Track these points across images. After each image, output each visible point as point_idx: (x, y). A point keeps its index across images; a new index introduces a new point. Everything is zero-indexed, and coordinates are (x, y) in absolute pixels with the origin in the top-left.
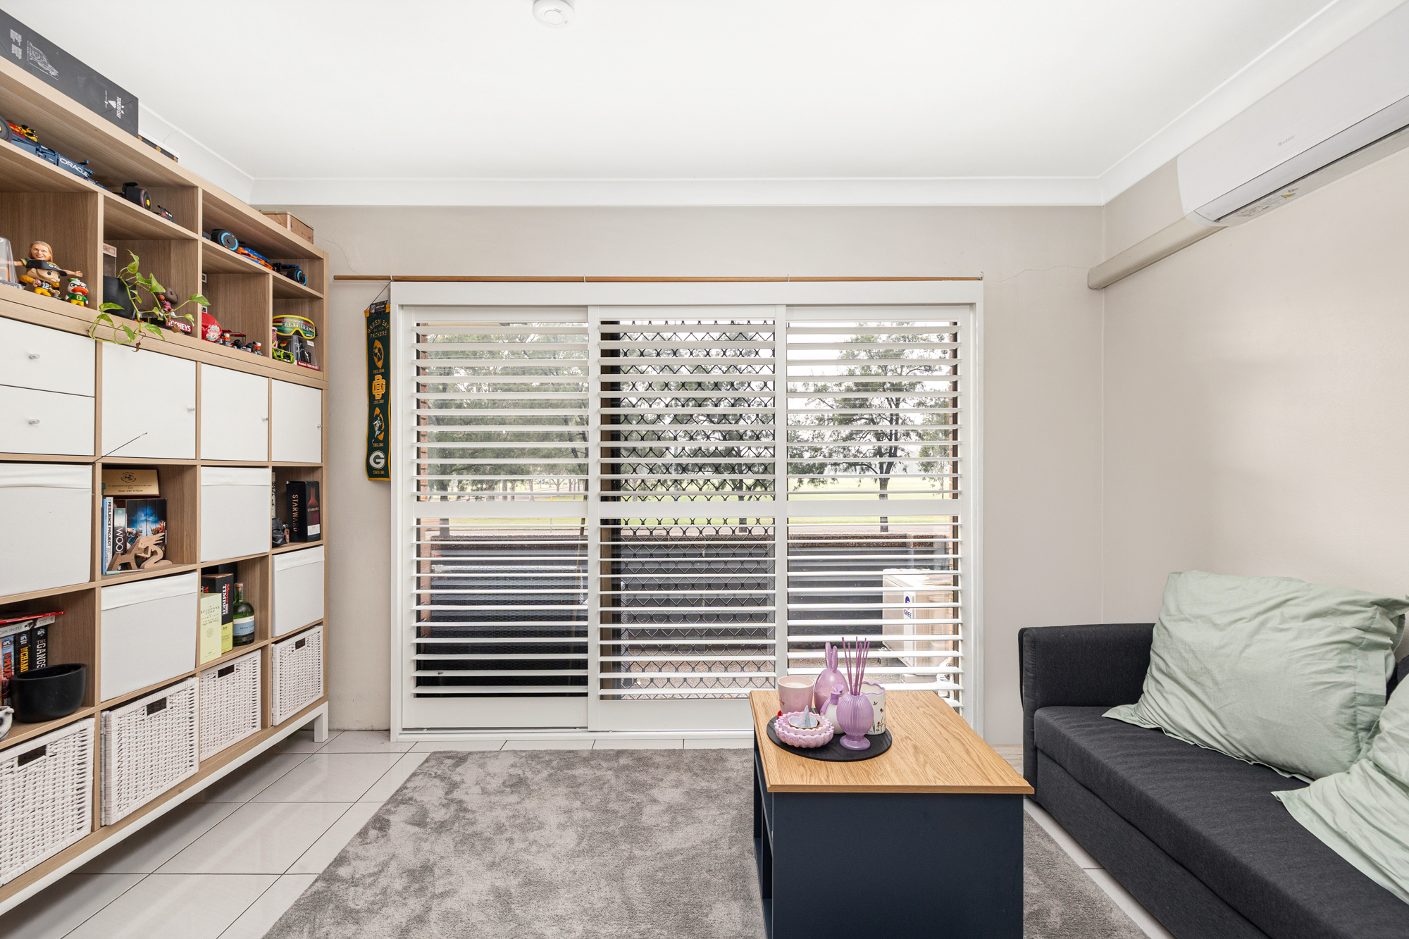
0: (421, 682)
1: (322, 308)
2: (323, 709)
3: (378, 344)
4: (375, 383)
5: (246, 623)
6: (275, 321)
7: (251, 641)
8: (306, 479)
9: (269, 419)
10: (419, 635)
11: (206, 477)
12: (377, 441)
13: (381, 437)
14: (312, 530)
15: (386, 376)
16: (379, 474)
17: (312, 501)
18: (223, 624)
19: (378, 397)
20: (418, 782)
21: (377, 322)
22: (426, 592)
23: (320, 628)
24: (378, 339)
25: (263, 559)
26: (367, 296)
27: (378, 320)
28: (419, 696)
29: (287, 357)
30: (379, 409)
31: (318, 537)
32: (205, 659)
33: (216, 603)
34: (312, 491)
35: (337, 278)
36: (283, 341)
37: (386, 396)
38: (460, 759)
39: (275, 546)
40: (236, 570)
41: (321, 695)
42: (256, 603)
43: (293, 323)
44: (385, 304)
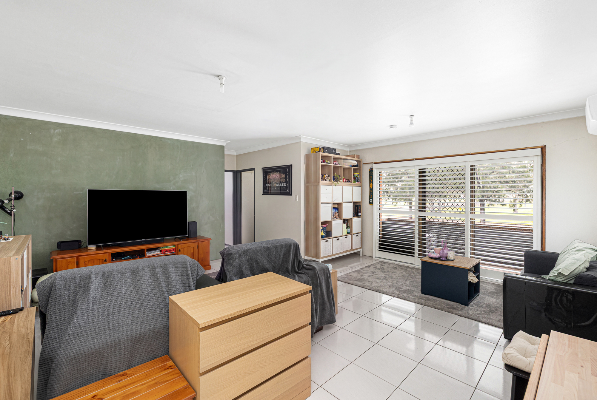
0: (380, 248)
1: (361, 171)
2: (361, 250)
3: (371, 177)
4: (371, 185)
5: (349, 230)
6: (353, 175)
7: (350, 233)
8: (358, 204)
9: (352, 194)
10: (379, 238)
11: (344, 205)
12: (371, 197)
13: (372, 196)
14: (359, 214)
15: (373, 183)
16: (371, 203)
17: (359, 209)
18: (346, 229)
19: (371, 188)
20: (376, 264)
21: (371, 172)
22: (381, 229)
23: (361, 234)
24: (371, 175)
25: (351, 219)
26: (369, 167)
27: (371, 171)
28: (379, 250)
29: (355, 182)
30: (371, 190)
31: (360, 216)
32: (344, 235)
33: (345, 226)
34: (359, 207)
35: (364, 164)
36: (355, 179)
37: (372, 187)
38: (385, 263)
39: (353, 217)
40: (347, 220)
41: (361, 247)
42: (350, 226)
43: (356, 175)
44: (372, 168)
